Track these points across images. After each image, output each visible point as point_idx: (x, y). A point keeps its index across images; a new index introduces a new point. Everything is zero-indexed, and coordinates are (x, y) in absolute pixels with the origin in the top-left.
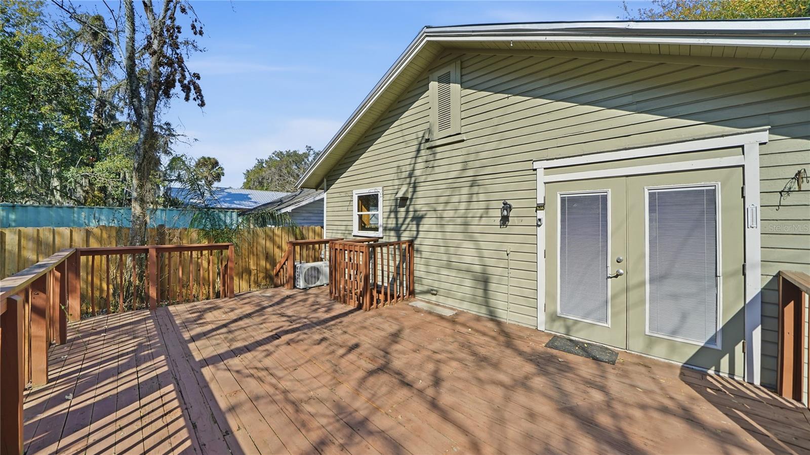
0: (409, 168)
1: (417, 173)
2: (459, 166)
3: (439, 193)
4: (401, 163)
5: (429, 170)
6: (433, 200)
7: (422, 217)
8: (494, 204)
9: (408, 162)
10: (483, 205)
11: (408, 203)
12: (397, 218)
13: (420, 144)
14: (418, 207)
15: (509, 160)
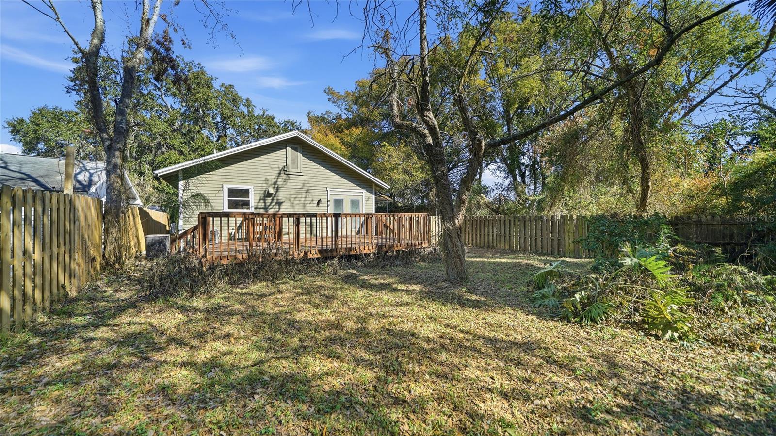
0: (274, 180)
1: (278, 183)
2: (301, 185)
3: (292, 193)
4: (268, 177)
5: (285, 183)
6: (288, 196)
7: (282, 203)
8: (314, 199)
9: (274, 177)
10: (311, 199)
11: (273, 196)
12: (265, 203)
13: (281, 171)
14: (279, 198)
15: (320, 186)
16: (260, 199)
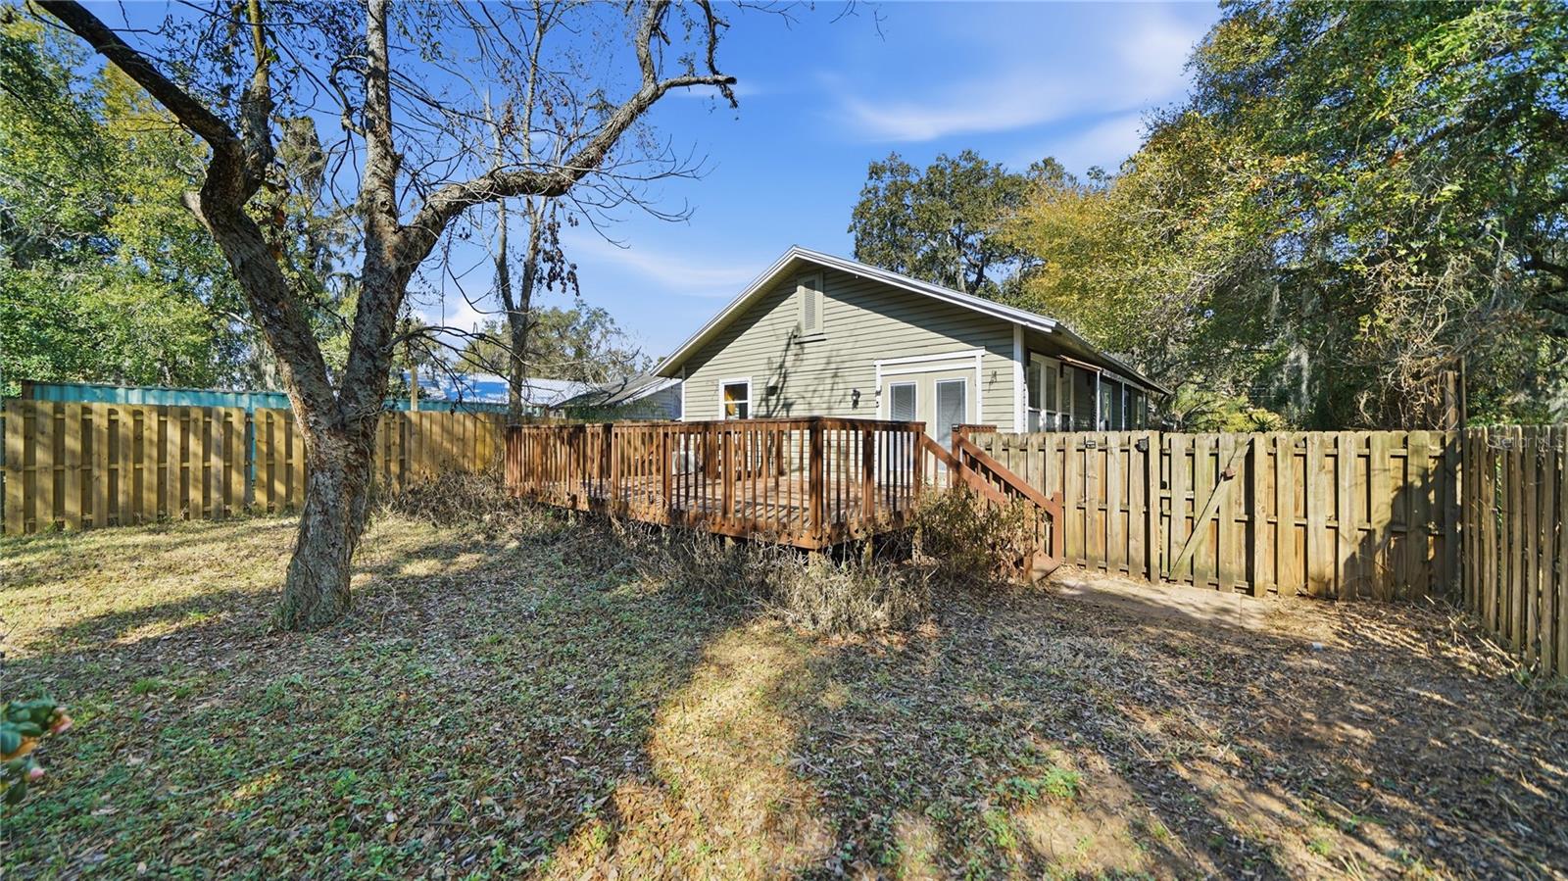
0: (781, 360)
1: (787, 364)
2: (825, 361)
3: (809, 382)
4: (771, 355)
5: (798, 363)
6: (802, 389)
7: (792, 404)
8: (848, 392)
9: (779, 354)
10: (842, 392)
11: (779, 391)
12: (768, 406)
13: (790, 339)
14: (788, 395)
15: (860, 357)
16: (762, 400)
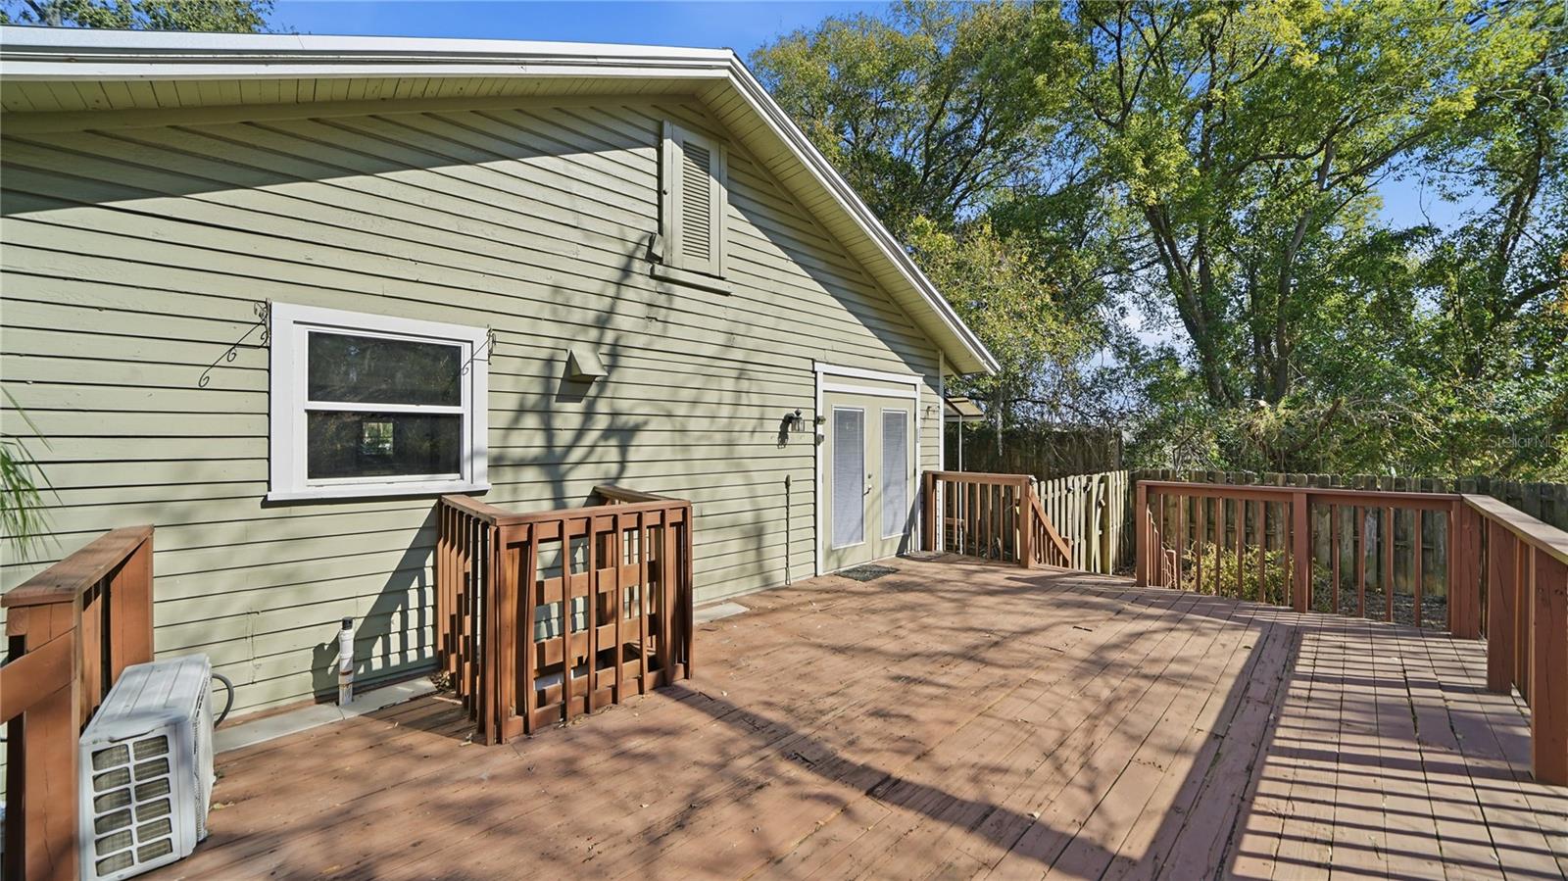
0: (602, 304)
1: (620, 322)
2: (721, 339)
3: (679, 379)
6: (664, 394)
7: (636, 429)
8: (770, 413)
9: (596, 286)
10: (755, 412)
11: (593, 391)
13: (631, 257)
14: (623, 405)
15: (785, 349)
16: (521, 411)
